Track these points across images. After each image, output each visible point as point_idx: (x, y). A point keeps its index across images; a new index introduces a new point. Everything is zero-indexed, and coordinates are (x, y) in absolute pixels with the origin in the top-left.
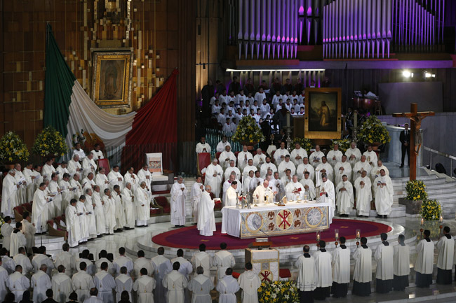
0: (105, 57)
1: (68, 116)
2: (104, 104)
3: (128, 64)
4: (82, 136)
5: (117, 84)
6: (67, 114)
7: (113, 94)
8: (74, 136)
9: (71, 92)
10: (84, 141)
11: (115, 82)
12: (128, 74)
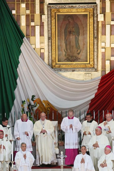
0: (61, 10)
1: (16, 80)
2: (64, 66)
3: (92, 21)
4: (32, 103)
5: (81, 43)
6: (15, 76)
7: (75, 54)
8: (23, 102)
9: (20, 52)
10: (35, 109)
11: (77, 41)
12: (92, 32)
